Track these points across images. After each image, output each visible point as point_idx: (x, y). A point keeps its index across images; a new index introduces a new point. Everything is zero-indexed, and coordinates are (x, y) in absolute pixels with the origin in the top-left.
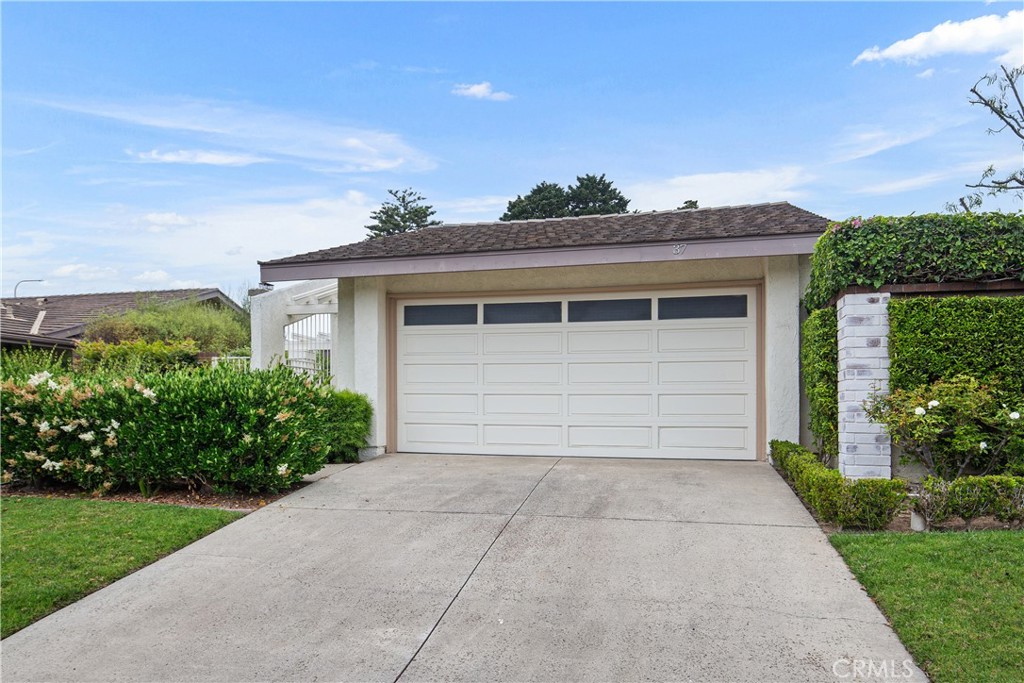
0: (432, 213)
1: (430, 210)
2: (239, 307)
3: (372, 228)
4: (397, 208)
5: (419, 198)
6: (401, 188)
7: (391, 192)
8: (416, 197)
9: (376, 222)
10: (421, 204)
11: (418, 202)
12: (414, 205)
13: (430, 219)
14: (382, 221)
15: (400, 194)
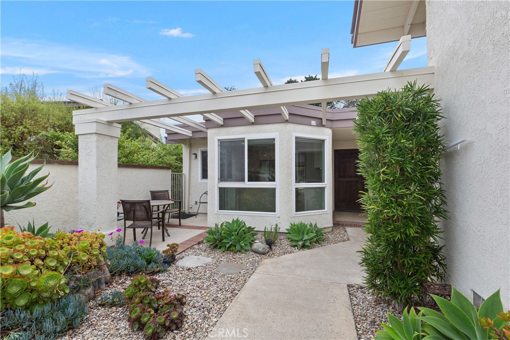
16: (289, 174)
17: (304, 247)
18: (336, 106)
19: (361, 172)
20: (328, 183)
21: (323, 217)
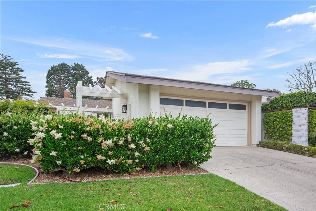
0: (17, 65)
1: (17, 63)
4: (3, 60)
8: (11, 58)
10: (13, 61)
12: (10, 61)
15: (4, 56)
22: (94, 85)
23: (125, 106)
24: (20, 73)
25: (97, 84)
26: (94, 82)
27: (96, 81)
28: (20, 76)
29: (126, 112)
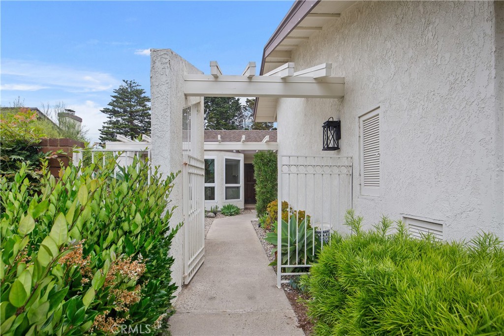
0: (144, 93)
1: (143, 91)
2: (57, 126)
3: (114, 97)
4: (127, 89)
5: (138, 85)
6: (129, 80)
7: (124, 81)
8: (136, 84)
9: (116, 94)
10: (138, 88)
11: (137, 87)
12: (135, 88)
13: (143, 95)
14: (119, 94)
15: (129, 82)
16: (222, 179)
17: (231, 215)
18: (243, 114)
19: (255, 178)
20: (241, 184)
21: (239, 203)
22: (243, 111)
23: (334, 127)
24: (146, 103)
25: (247, 110)
26: (242, 106)
27: (246, 105)
28: (147, 107)
29: (336, 148)
